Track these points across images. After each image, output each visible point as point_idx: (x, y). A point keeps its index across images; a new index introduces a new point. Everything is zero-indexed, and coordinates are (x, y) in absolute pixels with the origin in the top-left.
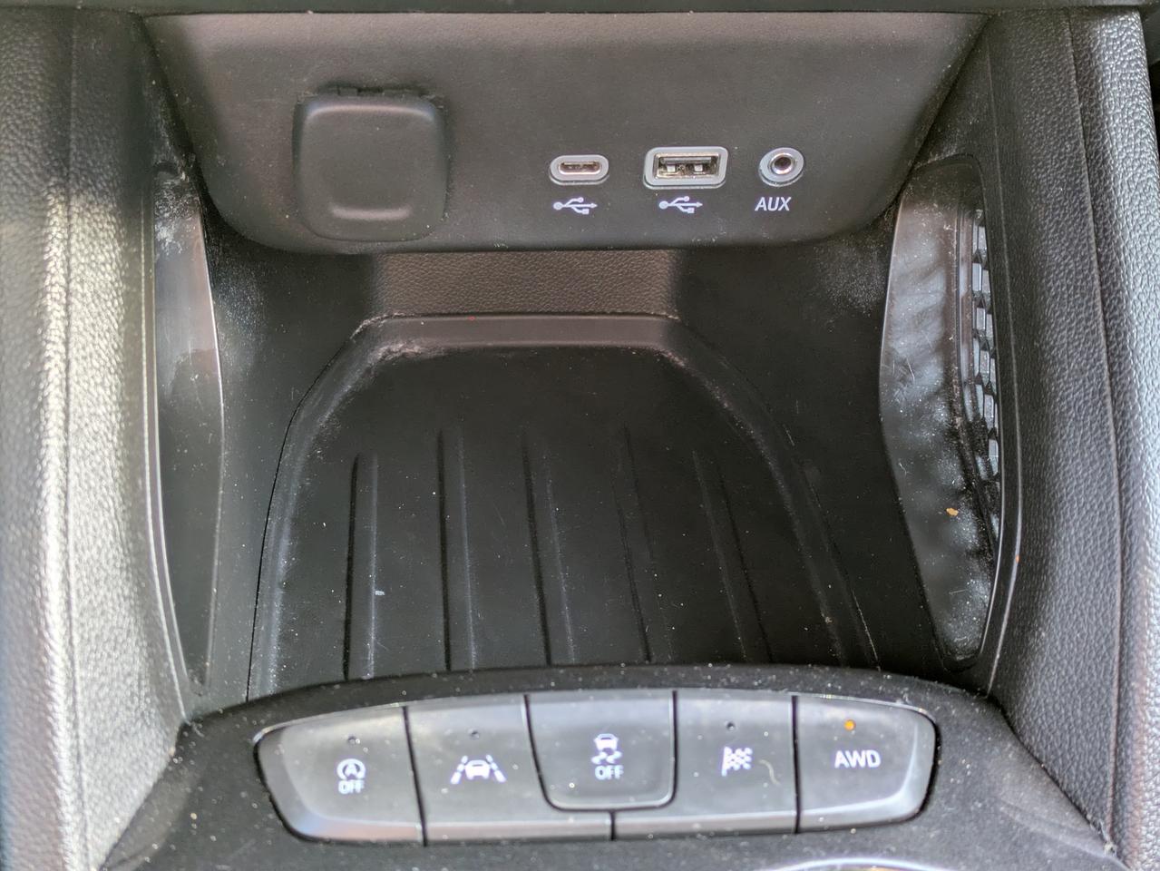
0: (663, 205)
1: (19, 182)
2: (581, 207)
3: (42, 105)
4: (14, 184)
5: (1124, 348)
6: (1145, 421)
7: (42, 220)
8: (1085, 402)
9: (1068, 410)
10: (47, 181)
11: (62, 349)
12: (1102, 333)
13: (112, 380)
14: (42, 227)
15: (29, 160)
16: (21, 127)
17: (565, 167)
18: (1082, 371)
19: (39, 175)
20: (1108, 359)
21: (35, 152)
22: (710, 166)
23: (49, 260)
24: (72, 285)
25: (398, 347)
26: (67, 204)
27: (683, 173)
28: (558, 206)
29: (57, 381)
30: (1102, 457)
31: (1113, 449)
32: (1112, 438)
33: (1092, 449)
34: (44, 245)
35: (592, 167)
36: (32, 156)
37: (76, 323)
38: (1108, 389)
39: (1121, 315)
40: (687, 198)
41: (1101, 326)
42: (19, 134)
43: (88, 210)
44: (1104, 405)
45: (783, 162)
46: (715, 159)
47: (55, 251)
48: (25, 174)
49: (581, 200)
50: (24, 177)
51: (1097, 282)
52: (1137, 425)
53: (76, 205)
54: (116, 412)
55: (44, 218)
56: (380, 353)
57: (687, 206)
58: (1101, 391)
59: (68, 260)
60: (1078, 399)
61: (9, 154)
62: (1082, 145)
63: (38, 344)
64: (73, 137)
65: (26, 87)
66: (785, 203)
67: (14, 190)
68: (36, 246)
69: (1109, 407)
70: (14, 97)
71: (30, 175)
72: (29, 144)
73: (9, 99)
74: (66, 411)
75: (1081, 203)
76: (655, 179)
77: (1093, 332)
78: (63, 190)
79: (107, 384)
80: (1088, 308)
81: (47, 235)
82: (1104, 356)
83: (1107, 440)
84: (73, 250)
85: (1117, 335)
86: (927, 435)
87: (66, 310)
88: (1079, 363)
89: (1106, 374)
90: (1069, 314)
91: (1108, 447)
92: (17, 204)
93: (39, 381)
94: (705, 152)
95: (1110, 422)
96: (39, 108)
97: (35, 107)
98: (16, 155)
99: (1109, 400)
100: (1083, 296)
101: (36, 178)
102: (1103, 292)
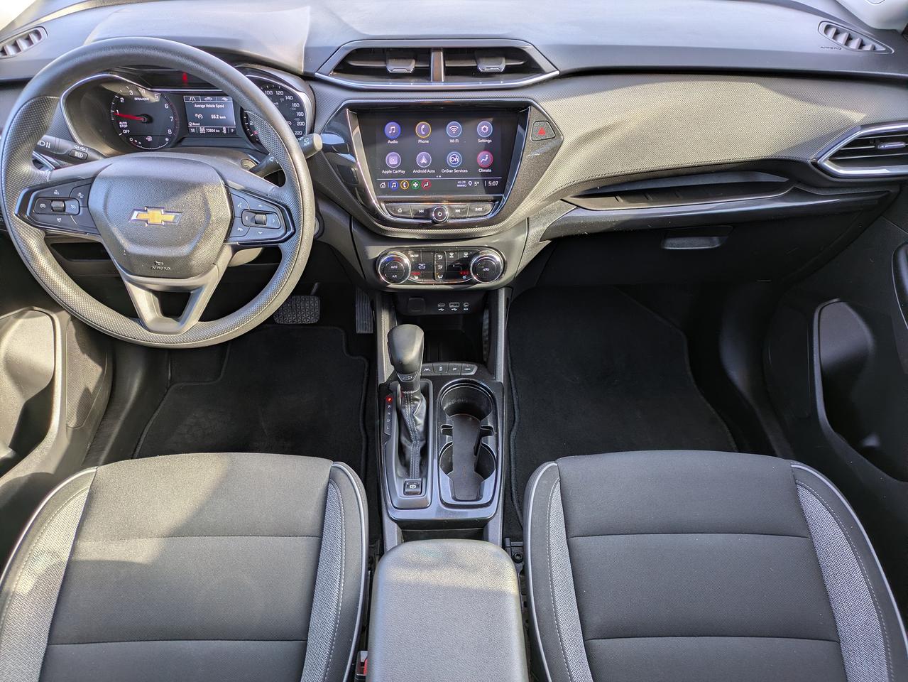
0: (452, 309)
2: (442, 310)
28: (439, 310)
35: (442, 304)
46: (457, 304)
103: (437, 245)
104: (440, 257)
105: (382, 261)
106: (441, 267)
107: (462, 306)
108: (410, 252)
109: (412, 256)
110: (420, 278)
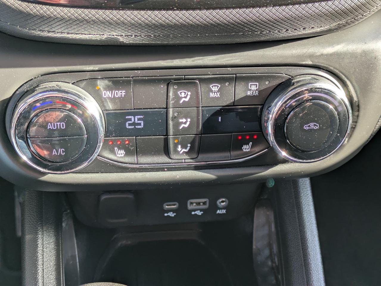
0: (193, 213)
1: (31, 224)
2: (171, 214)
3: (36, 203)
4: (30, 224)
5: (307, 253)
6: (312, 272)
7: (36, 234)
8: (298, 267)
9: (294, 269)
10: (38, 223)
11: (42, 266)
12: (301, 249)
13: (54, 273)
14: (37, 235)
15: (33, 218)
16: (31, 209)
17: (167, 205)
18: (297, 259)
19: (36, 222)
20: (303, 256)
21: (34, 216)
22: (204, 203)
23: (38, 244)
24: (44, 250)
25: (124, 242)
26: (42, 228)
27: (198, 205)
28: (166, 215)
29: (41, 275)
30: (303, 282)
31: (305, 280)
32: (305, 277)
33: (301, 280)
34: (37, 240)
35: (174, 205)
36: (34, 217)
37: (45, 260)
38: (303, 264)
39: (305, 245)
40: (199, 211)
41: (301, 247)
42: (31, 211)
43: (48, 229)
44: (303, 268)
45: (223, 202)
46: (205, 202)
47: (40, 242)
48: (32, 221)
49: (172, 213)
50: (32, 222)
51: (299, 236)
52: (311, 273)
53: (45, 228)
54: (55, 281)
55: (37, 233)
56: (119, 244)
57: (199, 213)
58: (302, 264)
59: (43, 243)
60: (297, 266)
61: (28, 216)
62: (294, 200)
63: (36, 266)
64: (44, 211)
65: (32, 199)
66: (224, 211)
67: (30, 226)
68: (36, 240)
69: (304, 269)
70: (29, 201)
71: (33, 222)
72: (33, 214)
73: (28, 202)
74: (43, 283)
75: (295, 216)
76: (190, 207)
77: (299, 249)
78: (41, 225)
79: (53, 274)
80: (298, 243)
81: (38, 237)
82: (302, 255)
83: (304, 277)
84: (44, 240)
85: (305, 250)
86: (266, 269)
87: (43, 256)
88: (296, 257)
89: (303, 260)
90: (294, 244)
91: (304, 279)
92: (30, 229)
93: (37, 276)
94: (203, 200)
95: (304, 273)
96: (35, 204)
97: (34, 204)
98: (30, 217)
99: (304, 267)
100: (297, 239)
101: (35, 223)
102: (301, 239)
103: (177, 62)
104: (185, 96)
105: (22, 107)
106: (185, 123)
107: (214, 207)
108: (101, 84)
109: (107, 94)
110: (128, 152)
